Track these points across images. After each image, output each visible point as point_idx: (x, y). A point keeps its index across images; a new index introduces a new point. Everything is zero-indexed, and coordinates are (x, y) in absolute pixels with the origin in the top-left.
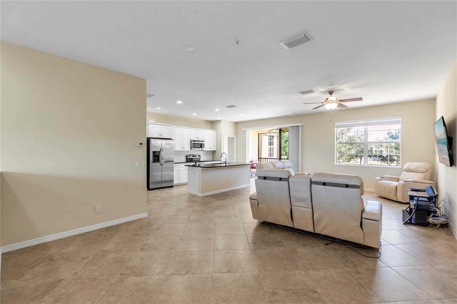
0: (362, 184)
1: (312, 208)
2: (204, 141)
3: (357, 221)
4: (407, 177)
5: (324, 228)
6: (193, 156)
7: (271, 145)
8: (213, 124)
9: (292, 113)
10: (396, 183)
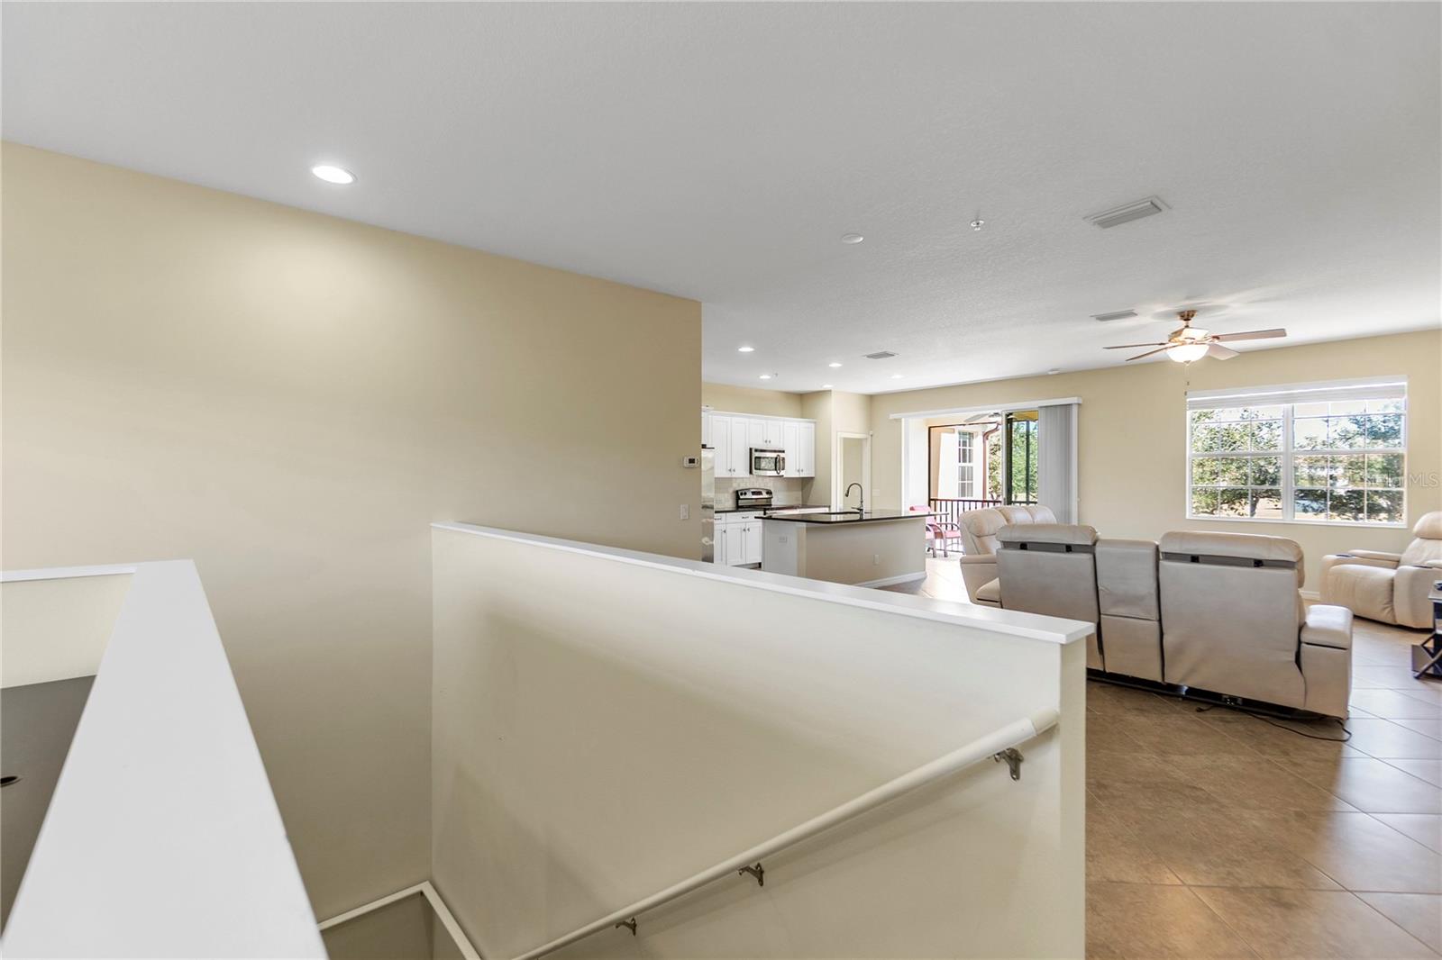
0: (1301, 559)
1: (1160, 620)
2: (784, 452)
3: (1288, 651)
4: (1425, 555)
5: (1192, 671)
6: (754, 493)
7: (964, 461)
8: (804, 401)
9: (1050, 368)
10: (1391, 573)
